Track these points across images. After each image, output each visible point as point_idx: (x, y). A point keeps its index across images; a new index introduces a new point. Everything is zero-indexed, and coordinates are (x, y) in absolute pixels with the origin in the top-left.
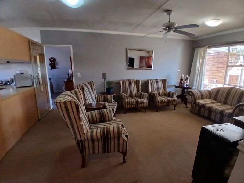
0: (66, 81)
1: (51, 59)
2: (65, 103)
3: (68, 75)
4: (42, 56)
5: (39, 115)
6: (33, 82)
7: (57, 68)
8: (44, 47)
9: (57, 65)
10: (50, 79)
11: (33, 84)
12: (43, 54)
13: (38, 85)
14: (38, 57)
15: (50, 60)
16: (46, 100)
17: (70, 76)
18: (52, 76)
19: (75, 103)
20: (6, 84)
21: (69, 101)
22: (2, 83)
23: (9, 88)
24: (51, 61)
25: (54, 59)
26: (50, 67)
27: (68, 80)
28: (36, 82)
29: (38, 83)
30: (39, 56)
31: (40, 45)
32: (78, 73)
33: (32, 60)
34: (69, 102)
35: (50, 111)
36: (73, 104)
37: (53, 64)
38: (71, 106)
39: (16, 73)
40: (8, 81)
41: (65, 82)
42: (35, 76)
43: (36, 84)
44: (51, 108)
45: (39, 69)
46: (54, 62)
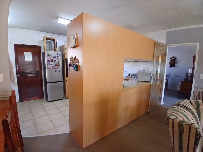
0: (183, 80)
1: (172, 58)
2: (181, 125)
3: (187, 75)
4: (164, 56)
5: (149, 108)
6: (151, 78)
7: (176, 67)
8: (168, 47)
9: (177, 64)
10: (167, 76)
11: (151, 80)
12: (166, 54)
13: (155, 81)
14: (160, 56)
15: (170, 59)
16: (159, 95)
17: (189, 75)
18: (170, 74)
19: (197, 132)
20: (132, 77)
21: (187, 124)
22: (130, 76)
23: (133, 80)
24: (172, 60)
25: (175, 58)
26: (169, 65)
27: (186, 79)
28: (153, 78)
29: (155, 80)
30: (162, 56)
31: (165, 45)
32: (201, 75)
33: (154, 60)
34: (188, 126)
35: (160, 107)
36: (193, 131)
37: (173, 63)
38: (188, 133)
39: (140, 69)
40: (134, 75)
41: (182, 82)
42: (154, 74)
43: (153, 80)
44: (162, 105)
45: (159, 67)
46: (174, 61)
